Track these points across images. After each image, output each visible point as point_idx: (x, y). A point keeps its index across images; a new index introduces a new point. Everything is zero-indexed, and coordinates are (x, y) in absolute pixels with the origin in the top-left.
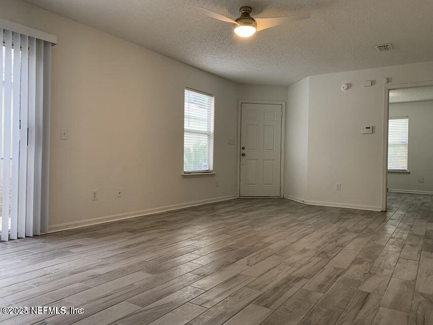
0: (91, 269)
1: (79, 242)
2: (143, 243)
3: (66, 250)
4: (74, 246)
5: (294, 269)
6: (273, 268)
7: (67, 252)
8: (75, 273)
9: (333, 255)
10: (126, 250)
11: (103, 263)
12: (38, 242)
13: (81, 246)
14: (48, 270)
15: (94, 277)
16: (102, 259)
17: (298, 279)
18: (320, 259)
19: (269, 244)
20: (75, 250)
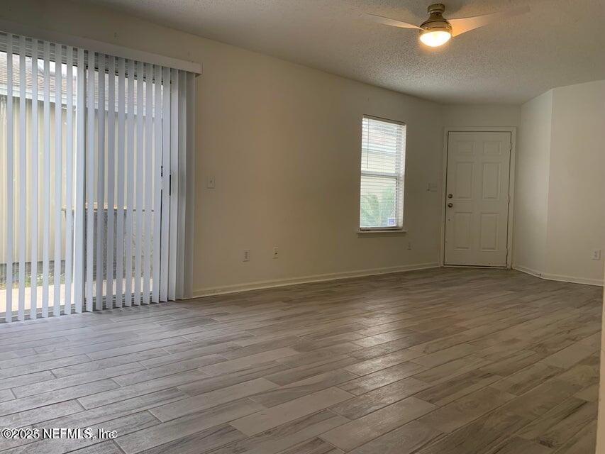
0: (233, 340)
1: (224, 310)
2: (297, 315)
3: (209, 317)
4: (219, 315)
5: (488, 362)
6: (457, 359)
7: (211, 320)
8: (215, 343)
9: (555, 350)
10: (276, 323)
11: (247, 334)
12: (181, 308)
13: (226, 314)
14: (186, 338)
15: (234, 349)
16: (246, 330)
17: (489, 375)
18: (533, 352)
19: (464, 329)
20: (218, 319)
